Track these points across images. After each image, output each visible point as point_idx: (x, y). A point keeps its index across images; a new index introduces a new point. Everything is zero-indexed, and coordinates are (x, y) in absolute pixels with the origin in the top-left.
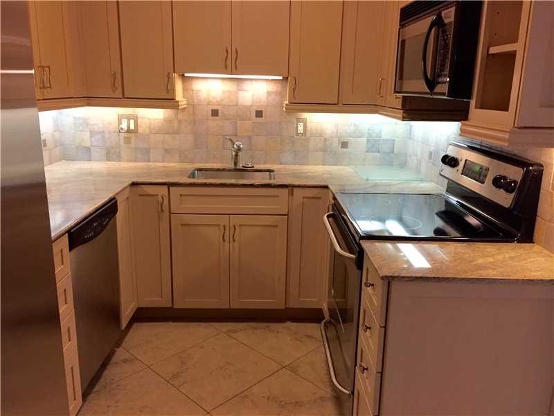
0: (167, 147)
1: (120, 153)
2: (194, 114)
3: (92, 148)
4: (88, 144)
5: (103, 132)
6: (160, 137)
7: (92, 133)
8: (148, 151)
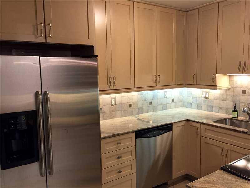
0: (220, 106)
1: (202, 106)
2: (234, 92)
3: (192, 104)
4: (191, 102)
5: (197, 98)
6: (218, 101)
7: (193, 98)
8: (212, 107)
